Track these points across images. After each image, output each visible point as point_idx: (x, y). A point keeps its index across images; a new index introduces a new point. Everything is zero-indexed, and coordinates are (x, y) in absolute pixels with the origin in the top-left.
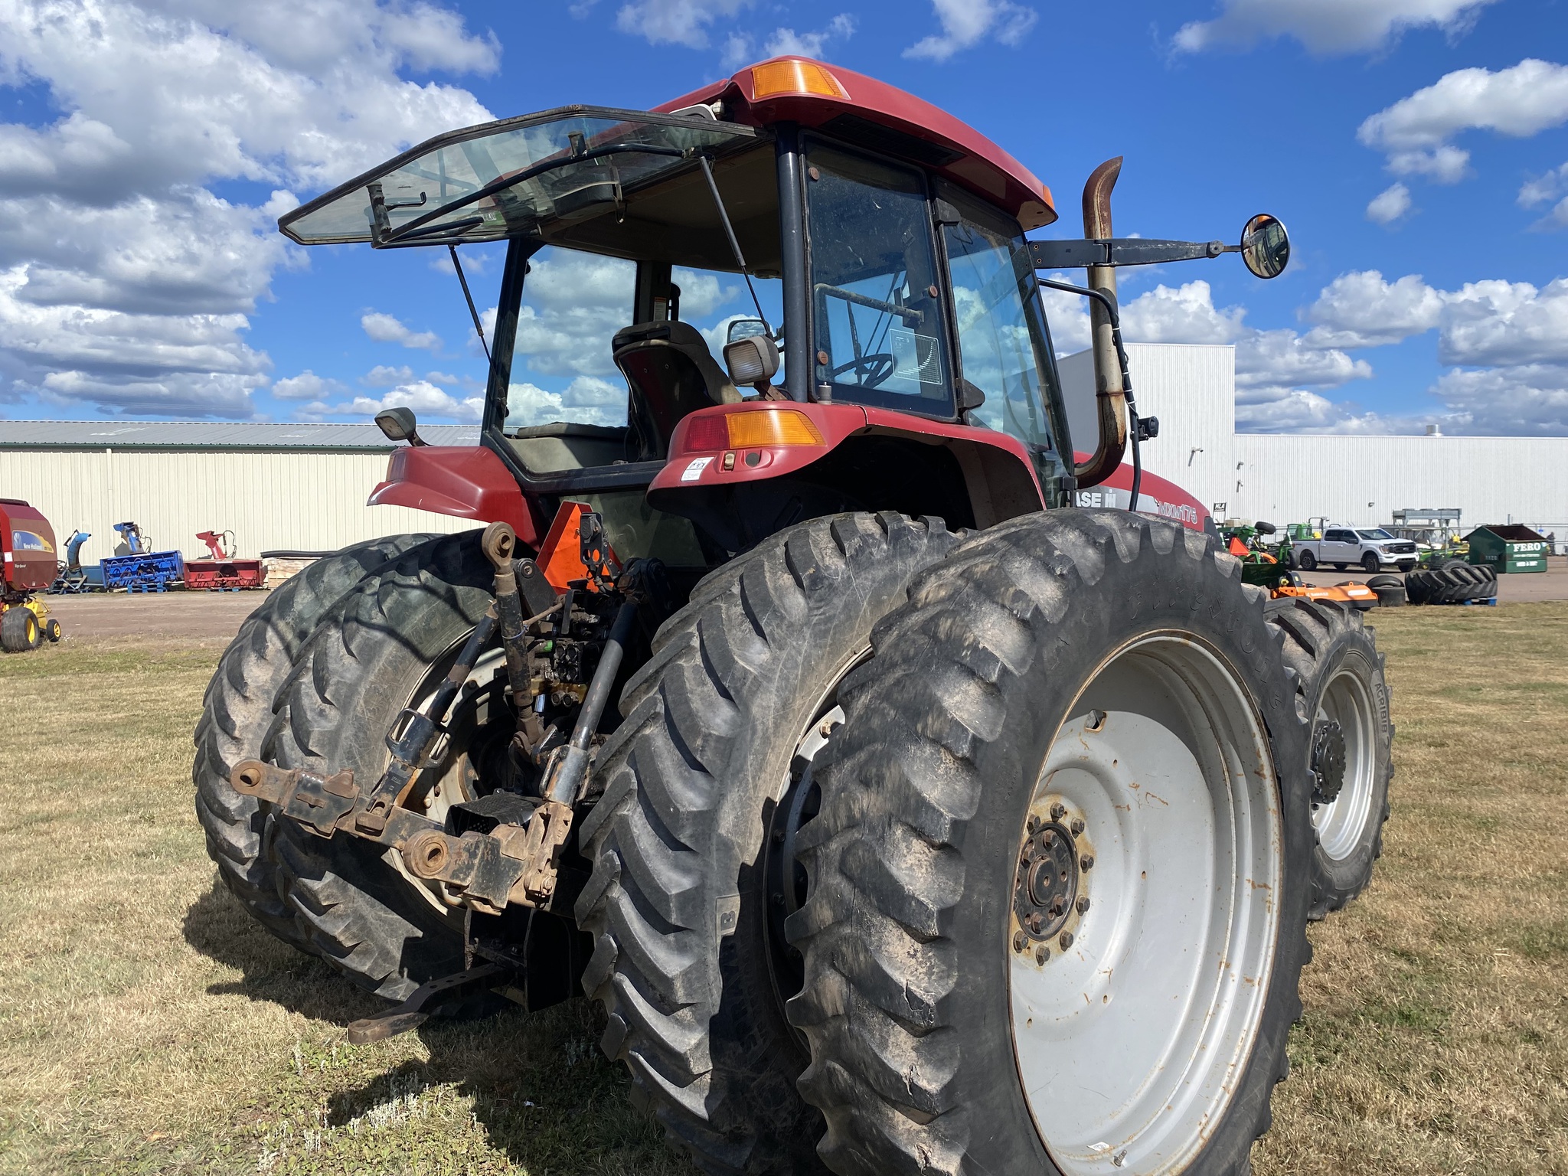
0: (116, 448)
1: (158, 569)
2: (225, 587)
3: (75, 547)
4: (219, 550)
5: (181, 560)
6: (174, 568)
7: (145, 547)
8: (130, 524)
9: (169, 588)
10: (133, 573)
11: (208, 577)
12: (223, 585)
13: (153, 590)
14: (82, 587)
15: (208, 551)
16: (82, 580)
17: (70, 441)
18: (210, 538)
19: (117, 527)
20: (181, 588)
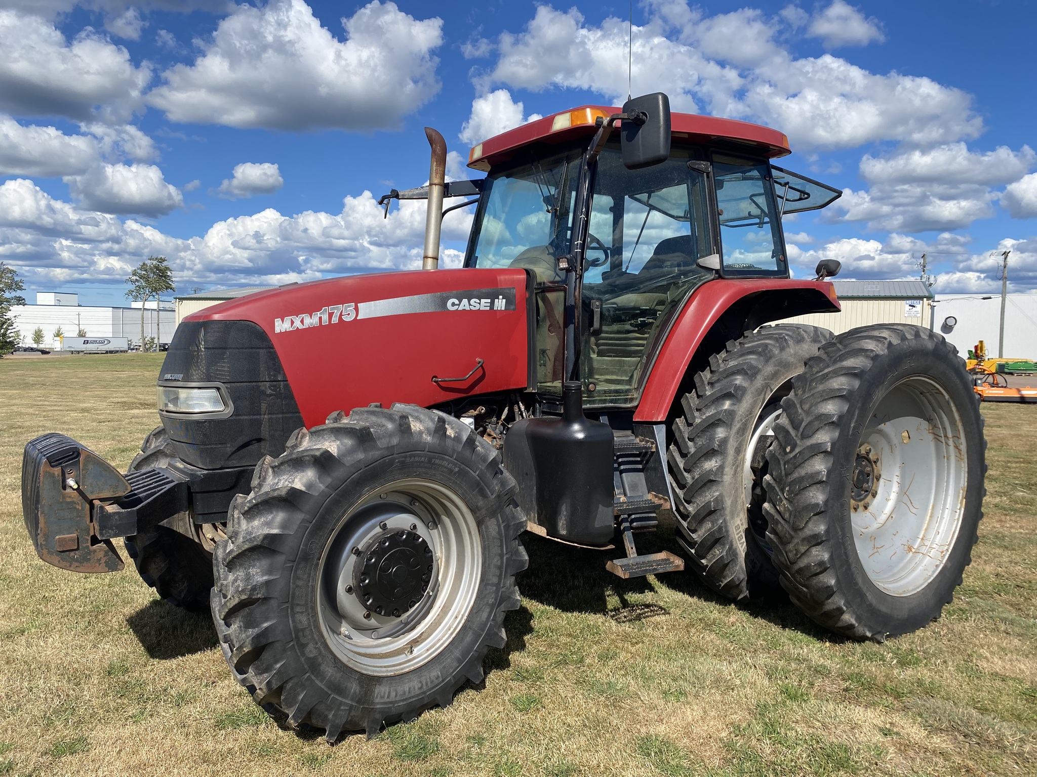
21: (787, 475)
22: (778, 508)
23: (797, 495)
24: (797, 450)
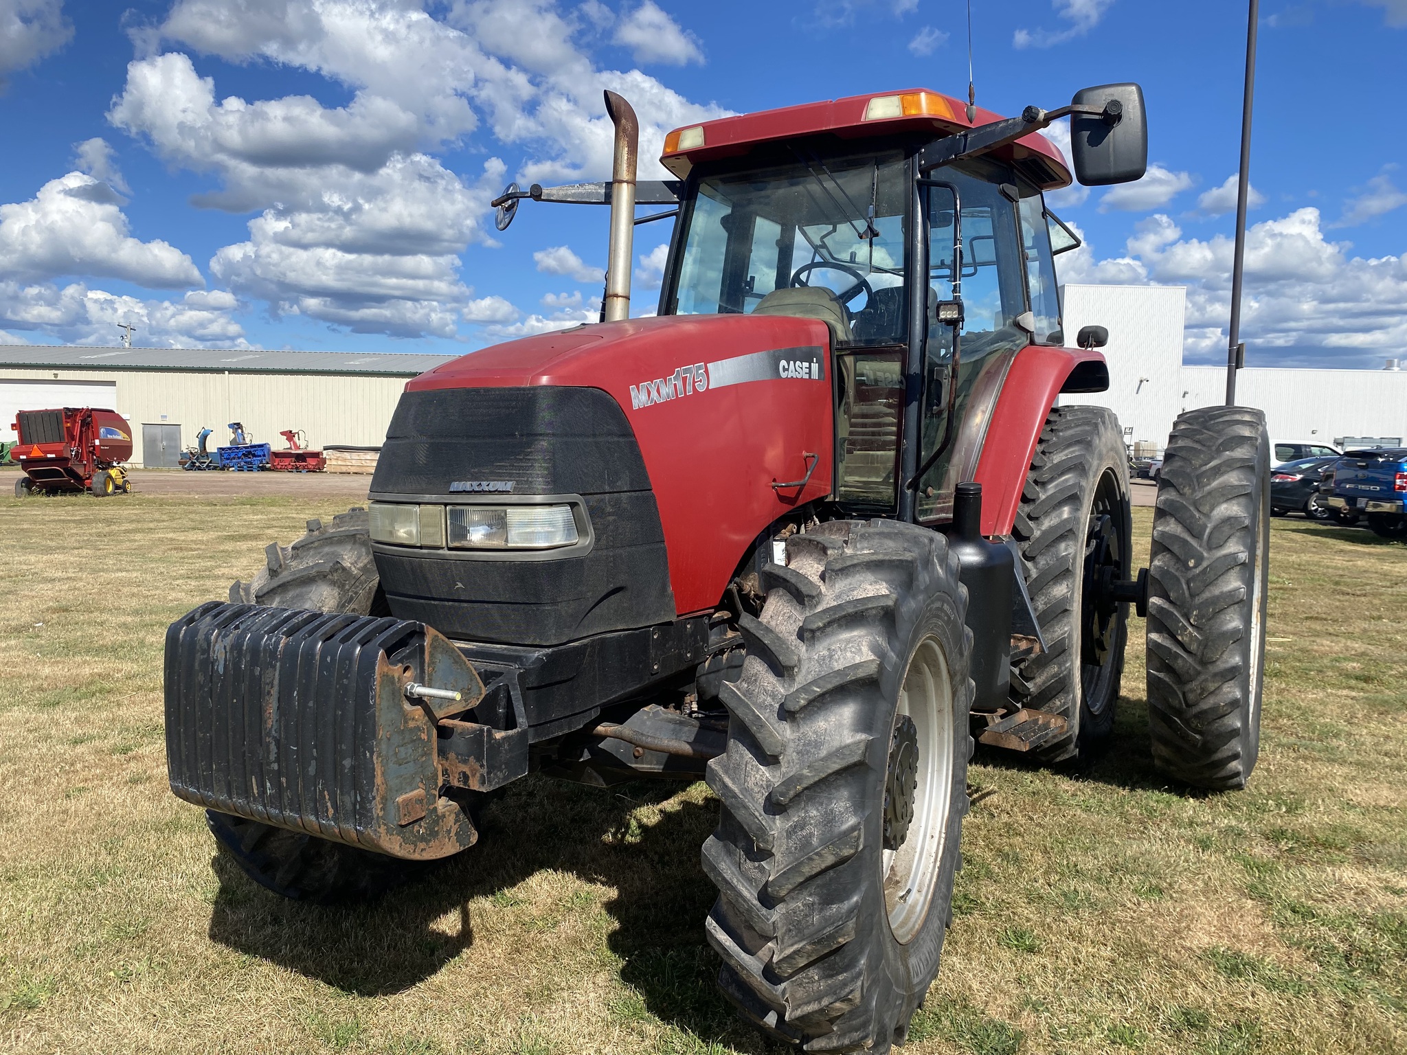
0: (231, 371)
1: (254, 456)
2: (298, 470)
3: (203, 439)
4: (295, 443)
5: (269, 449)
6: (264, 455)
7: (248, 441)
8: (238, 424)
9: (263, 469)
10: (239, 458)
11: (286, 462)
12: (297, 468)
13: (250, 470)
14: (208, 466)
15: (287, 445)
16: (208, 461)
17: (202, 366)
18: (289, 435)
19: (231, 426)
20: (269, 470)
21: (1192, 596)
22: (1180, 638)
23: (1210, 619)
24: (1205, 564)
